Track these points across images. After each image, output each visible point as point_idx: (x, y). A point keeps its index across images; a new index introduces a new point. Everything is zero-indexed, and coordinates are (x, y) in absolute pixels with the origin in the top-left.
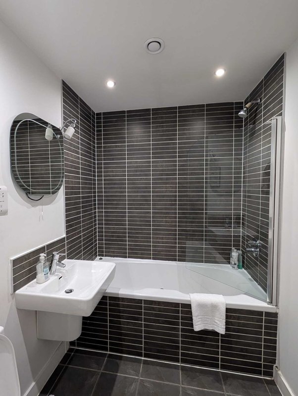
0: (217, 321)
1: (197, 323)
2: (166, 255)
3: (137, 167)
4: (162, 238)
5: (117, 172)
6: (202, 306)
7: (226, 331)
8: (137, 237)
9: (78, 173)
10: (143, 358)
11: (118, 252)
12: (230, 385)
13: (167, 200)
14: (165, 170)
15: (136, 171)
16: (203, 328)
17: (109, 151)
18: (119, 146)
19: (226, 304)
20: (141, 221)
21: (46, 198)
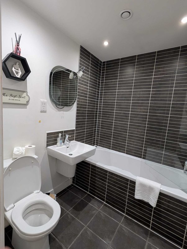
0: (151, 198)
1: (137, 194)
2: (135, 153)
3: (123, 95)
4: (134, 142)
5: (111, 97)
6: (143, 185)
7: (156, 206)
8: (118, 138)
9: (86, 97)
10: (105, 203)
11: (106, 145)
12: (153, 240)
13: (140, 118)
14: (141, 97)
15: (122, 97)
16: (141, 199)
17: (108, 85)
18: (113, 82)
19: (161, 190)
20: (121, 129)
21: (66, 108)
